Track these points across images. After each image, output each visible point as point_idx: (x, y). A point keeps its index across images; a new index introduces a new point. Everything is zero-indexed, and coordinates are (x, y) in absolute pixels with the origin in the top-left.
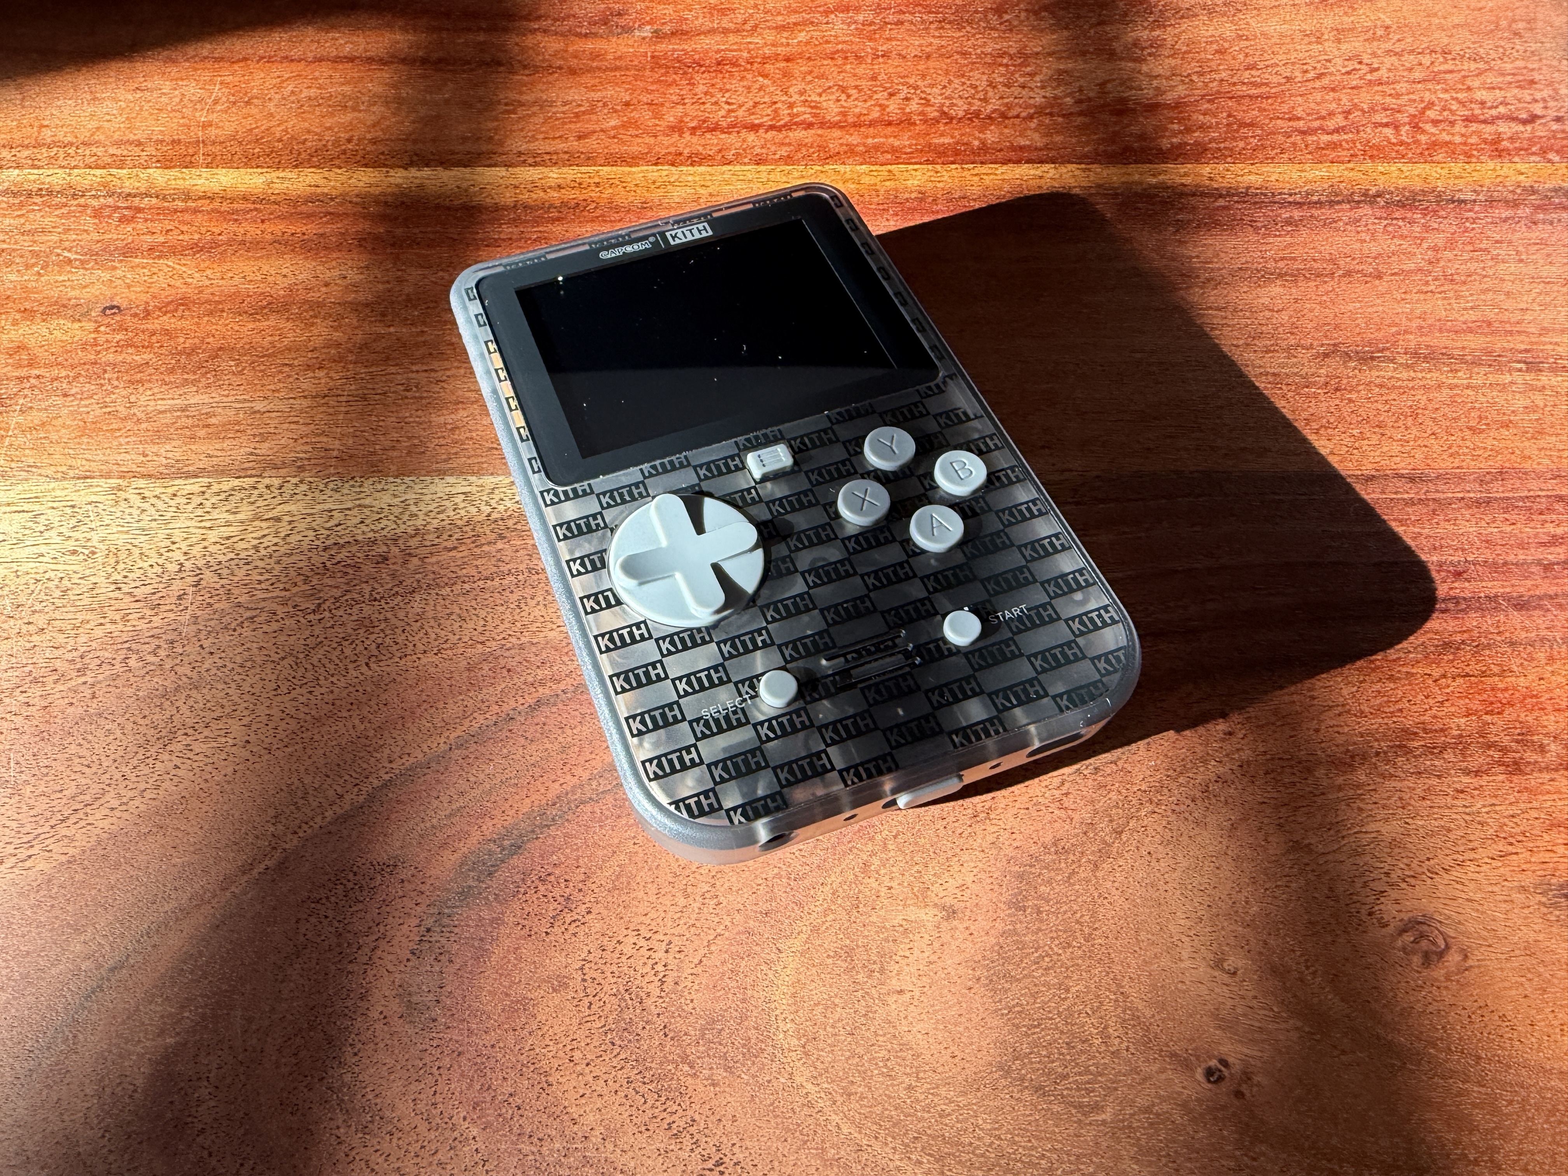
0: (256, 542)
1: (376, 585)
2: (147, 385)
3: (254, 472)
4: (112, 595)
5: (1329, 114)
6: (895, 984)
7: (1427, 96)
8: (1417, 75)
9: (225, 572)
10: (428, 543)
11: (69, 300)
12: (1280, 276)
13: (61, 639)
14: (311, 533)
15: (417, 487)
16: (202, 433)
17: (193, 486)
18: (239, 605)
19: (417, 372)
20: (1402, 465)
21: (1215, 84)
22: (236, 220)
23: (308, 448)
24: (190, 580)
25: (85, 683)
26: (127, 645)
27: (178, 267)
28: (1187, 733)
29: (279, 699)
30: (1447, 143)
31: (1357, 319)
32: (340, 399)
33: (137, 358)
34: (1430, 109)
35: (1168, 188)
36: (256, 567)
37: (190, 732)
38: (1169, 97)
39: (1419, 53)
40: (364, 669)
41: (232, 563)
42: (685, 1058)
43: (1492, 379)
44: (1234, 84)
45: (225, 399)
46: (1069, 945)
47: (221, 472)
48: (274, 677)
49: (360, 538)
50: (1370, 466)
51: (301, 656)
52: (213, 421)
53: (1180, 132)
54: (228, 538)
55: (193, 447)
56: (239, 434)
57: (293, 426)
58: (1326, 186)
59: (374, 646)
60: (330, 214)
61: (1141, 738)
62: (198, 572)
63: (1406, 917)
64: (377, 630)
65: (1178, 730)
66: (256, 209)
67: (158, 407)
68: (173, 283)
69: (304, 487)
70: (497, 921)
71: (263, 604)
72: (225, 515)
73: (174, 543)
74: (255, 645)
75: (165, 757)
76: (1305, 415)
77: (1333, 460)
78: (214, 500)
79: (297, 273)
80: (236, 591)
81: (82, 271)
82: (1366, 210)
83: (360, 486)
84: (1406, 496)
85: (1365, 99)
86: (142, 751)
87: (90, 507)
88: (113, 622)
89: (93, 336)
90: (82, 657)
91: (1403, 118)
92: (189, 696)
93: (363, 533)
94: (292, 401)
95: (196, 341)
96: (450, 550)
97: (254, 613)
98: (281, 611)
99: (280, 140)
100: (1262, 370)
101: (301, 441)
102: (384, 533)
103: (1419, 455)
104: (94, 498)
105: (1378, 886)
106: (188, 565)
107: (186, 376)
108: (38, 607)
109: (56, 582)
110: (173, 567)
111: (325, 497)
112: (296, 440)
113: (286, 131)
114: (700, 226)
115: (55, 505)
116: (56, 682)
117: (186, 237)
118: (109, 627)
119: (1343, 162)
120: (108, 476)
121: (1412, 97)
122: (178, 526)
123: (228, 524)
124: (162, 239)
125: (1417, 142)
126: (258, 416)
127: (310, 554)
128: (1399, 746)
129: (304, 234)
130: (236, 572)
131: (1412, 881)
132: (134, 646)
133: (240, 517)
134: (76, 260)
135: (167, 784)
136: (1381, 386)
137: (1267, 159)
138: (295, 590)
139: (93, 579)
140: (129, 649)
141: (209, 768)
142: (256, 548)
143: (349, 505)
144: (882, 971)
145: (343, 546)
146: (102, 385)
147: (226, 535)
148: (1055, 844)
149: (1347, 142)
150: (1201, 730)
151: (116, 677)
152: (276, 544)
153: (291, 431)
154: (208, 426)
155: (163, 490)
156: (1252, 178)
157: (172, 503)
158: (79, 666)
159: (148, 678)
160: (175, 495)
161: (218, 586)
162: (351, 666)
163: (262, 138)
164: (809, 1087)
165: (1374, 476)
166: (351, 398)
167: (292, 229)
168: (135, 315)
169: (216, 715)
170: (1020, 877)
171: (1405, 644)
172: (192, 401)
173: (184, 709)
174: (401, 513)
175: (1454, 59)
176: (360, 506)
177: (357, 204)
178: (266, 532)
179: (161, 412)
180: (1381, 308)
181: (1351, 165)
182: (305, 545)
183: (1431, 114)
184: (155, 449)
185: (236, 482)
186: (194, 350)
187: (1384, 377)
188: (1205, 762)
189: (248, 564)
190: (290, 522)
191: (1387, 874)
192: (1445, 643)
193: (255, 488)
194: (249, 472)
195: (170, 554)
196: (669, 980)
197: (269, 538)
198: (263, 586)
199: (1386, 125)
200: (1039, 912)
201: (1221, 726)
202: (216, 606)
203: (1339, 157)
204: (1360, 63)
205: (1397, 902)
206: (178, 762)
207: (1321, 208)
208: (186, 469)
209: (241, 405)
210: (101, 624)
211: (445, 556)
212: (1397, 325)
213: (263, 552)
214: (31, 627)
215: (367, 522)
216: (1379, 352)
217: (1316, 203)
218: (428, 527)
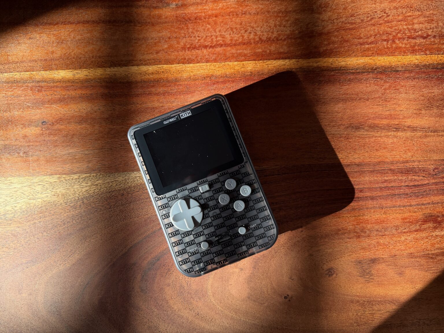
0: (93, 191)
1: (122, 201)
2: (59, 147)
3: (89, 172)
4: (66, 206)
5: (370, 36)
6: (230, 283)
7: (401, 27)
8: (400, 18)
9: (88, 199)
10: (132, 190)
11: (33, 120)
12: (343, 100)
13: (58, 216)
14: (105, 188)
15: (128, 175)
16: (75, 161)
17: (76, 176)
18: (93, 207)
19: (123, 140)
20: (357, 161)
21: (340, 23)
22: (68, 90)
23: (100, 165)
24: (81, 201)
25: (66, 227)
26: (72, 218)
27: (57, 107)
28: (293, 231)
29: (106, 229)
30: (400, 47)
31: (358, 115)
32: (105, 150)
33: (54, 138)
34: (399, 33)
35: (319, 68)
36: (95, 198)
37: (90, 237)
38: (326, 30)
39: (403, 8)
40: (123, 222)
41: (90, 197)
42: (192, 298)
43: (386, 134)
44: (346, 23)
45: (78, 151)
46: (263, 275)
47: (81, 172)
48: (104, 224)
49: (117, 189)
50: (349, 162)
51: (109, 219)
52: (76, 157)
53: (327, 45)
54: (87, 190)
55: (74, 165)
56: (83, 161)
57: (96, 158)
58: (362, 66)
59: (124, 216)
60: (92, 86)
61: (283, 233)
62: (82, 199)
63: (328, 268)
64: (124, 212)
65: (292, 230)
66: (72, 85)
67: (63, 154)
68: (57, 113)
69: (101, 176)
70: (156, 274)
71: (98, 207)
72: (85, 184)
73: (75, 192)
74: (99, 217)
75: (86, 243)
76: (338, 147)
77: (341, 160)
78: (82, 180)
79: (87, 108)
80: (92, 204)
81: (33, 110)
82: (371, 75)
83: (115, 175)
84: (355, 170)
85: (383, 28)
86: (81, 242)
87: (54, 183)
88: (68, 212)
89: (42, 132)
90: (63, 221)
91: (391, 37)
92: (87, 229)
93: (117, 188)
94: (94, 151)
95: (67, 132)
96: (138, 192)
97: (97, 209)
98: (102, 208)
99: (74, 58)
100: (330, 133)
101: (98, 163)
102: (122, 188)
103: (362, 158)
104: (55, 180)
105: (324, 262)
106: (80, 198)
107: (67, 144)
108: (51, 209)
109: (53, 203)
110: (77, 198)
111: (107, 178)
112: (97, 162)
113: (74, 54)
114: (188, 112)
115: (47, 182)
116: (60, 227)
117: (56, 97)
118: (67, 214)
119: (369, 56)
120: (56, 174)
121: (396, 28)
122: (75, 187)
123: (86, 187)
124: (50, 98)
125: (392, 47)
126: (87, 155)
127: (106, 194)
128: (336, 233)
129: (87, 94)
130: (91, 199)
131: (331, 261)
132: (74, 218)
133: (89, 184)
134: (31, 106)
135: (88, 249)
136: (358, 137)
137: (348, 55)
138: (105, 203)
139: (61, 202)
140: (73, 219)
141: (95, 245)
142: (93, 192)
143: (113, 180)
144: (228, 281)
145: (113, 192)
146: (48, 147)
147: (86, 189)
148: (263, 255)
149: (372, 47)
150: (296, 230)
151: (71, 225)
152: (98, 192)
153: (95, 159)
154: (75, 159)
155: (69, 178)
156: (343, 63)
157: (73, 181)
158: (63, 223)
159: (78, 225)
160: (73, 179)
161: (88, 203)
162: (120, 221)
163: (69, 57)
164: (214, 301)
165: (349, 165)
166: (108, 149)
167: (83, 92)
168: (50, 125)
169: (94, 233)
170: (255, 262)
171: (344, 209)
172: (70, 151)
173: (87, 232)
174: (125, 182)
175: (413, 10)
176: (115, 181)
177: (99, 82)
178: (95, 188)
179: (64, 155)
180: (365, 111)
181: (371, 57)
182: (105, 192)
183: (399, 35)
184: (65, 166)
185: (86, 175)
186: (67, 135)
187: (360, 134)
188: (296, 238)
189: (93, 197)
190: (100, 185)
191: (327, 260)
192: (353, 209)
193: (90, 176)
194: (88, 172)
195: (75, 195)
196: (189, 284)
197: (96, 190)
198: (97, 202)
199: (385, 40)
200: (258, 269)
201: (300, 229)
202: (88, 208)
203: (369, 54)
204: (385, 13)
205: (327, 265)
206: (89, 244)
207: (359, 75)
208: (73, 172)
209: (82, 152)
210: (65, 213)
211: (137, 193)
212: (368, 117)
213: (96, 194)
214: (51, 214)
215: (118, 185)
216: (361, 126)
217: (358, 73)
218: (132, 186)
